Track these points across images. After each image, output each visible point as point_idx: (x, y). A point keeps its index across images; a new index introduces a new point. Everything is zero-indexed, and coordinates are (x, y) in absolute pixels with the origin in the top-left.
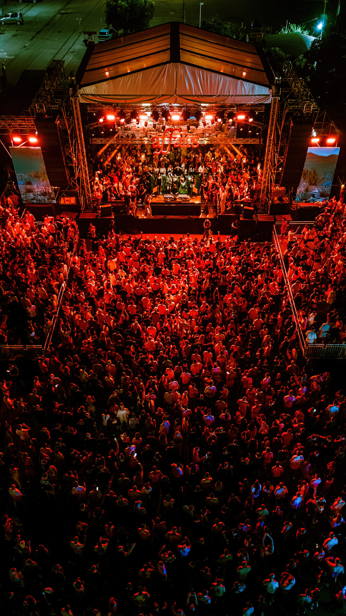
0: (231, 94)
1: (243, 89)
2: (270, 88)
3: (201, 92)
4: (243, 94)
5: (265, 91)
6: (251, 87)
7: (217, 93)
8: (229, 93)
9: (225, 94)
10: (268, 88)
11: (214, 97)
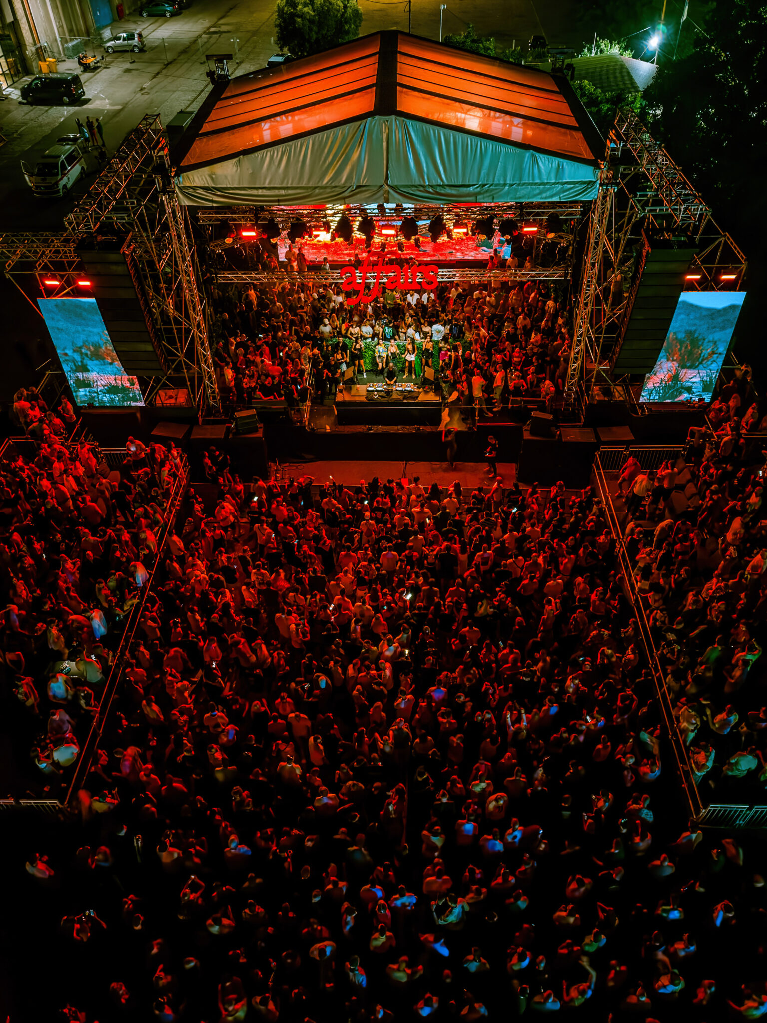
0: (508, 182)
1: (536, 171)
2: (596, 166)
3: (442, 180)
4: (537, 181)
5: (585, 173)
6: (555, 165)
7: (478, 181)
8: (505, 180)
9: (496, 182)
10: (592, 168)
11: (471, 189)
